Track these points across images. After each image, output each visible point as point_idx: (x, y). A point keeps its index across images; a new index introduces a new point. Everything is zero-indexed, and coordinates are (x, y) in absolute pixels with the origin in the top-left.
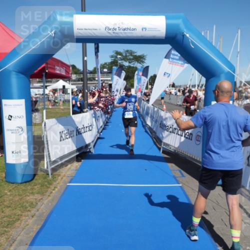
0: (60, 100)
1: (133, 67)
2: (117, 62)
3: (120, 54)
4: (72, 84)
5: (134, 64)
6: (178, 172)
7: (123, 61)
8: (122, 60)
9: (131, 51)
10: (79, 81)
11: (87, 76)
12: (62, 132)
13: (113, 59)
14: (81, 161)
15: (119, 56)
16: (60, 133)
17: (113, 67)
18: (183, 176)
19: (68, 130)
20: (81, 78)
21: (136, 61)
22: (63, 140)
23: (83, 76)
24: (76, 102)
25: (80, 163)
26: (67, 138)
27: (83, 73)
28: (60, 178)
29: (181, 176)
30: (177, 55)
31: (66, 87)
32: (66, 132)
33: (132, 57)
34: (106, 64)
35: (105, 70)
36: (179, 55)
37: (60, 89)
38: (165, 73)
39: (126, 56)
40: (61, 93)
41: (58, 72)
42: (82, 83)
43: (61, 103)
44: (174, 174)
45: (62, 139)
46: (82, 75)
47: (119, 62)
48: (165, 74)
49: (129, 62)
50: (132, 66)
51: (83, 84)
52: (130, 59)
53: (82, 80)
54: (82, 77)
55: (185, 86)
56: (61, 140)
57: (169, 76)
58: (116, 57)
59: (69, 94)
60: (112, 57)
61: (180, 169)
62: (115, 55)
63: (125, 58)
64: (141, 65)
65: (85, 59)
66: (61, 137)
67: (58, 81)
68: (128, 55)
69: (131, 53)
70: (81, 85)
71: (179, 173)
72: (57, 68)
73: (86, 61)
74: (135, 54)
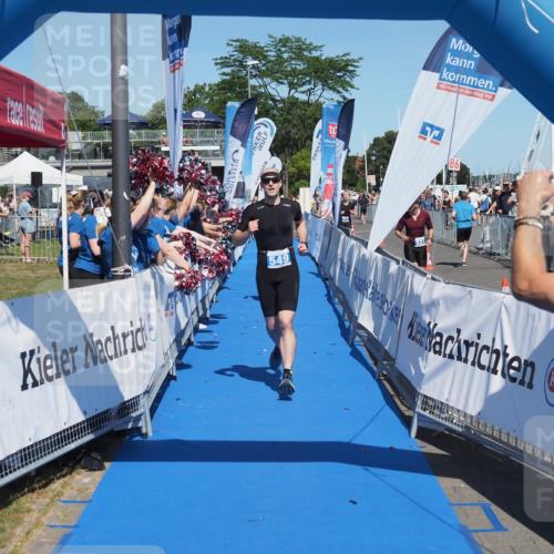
0: (23, 230)
1: (307, 103)
2: (245, 85)
3: (256, 51)
4: (70, 169)
5: (309, 92)
6: (478, 510)
7: (267, 80)
8: (261, 74)
9: (298, 40)
10: (95, 155)
11: (127, 136)
12: (32, 352)
13: (228, 70)
14: (101, 468)
15: (251, 62)
16: (23, 355)
17: (229, 104)
18: (498, 526)
19: (54, 345)
20: (105, 146)
21: (319, 78)
22: (35, 384)
23: (114, 136)
24: (85, 238)
25: (98, 475)
26: (50, 379)
27: (110, 125)
28: (19, 531)
29: (490, 526)
30: (469, 56)
31: (45, 181)
32: (45, 352)
33: (301, 67)
34: (199, 89)
35: (199, 115)
36: (477, 55)
37: (20, 188)
38: (425, 125)
39: (280, 61)
40: (25, 203)
41: (16, 122)
42: (109, 162)
43: (26, 241)
44: (463, 521)
45: (30, 380)
46: (107, 133)
47: (253, 82)
48: (424, 132)
49: (292, 86)
50: (303, 97)
51: (113, 167)
52: (294, 73)
53: (107, 151)
54: (108, 140)
55: (506, 176)
56: (24, 387)
57: (439, 137)
58: (242, 65)
59: (58, 206)
60: (224, 62)
61: (486, 501)
62: (238, 56)
63: (275, 71)
64: (337, 97)
65: (123, 70)
66: (27, 371)
67: (16, 155)
68: (285, 56)
69: (299, 48)
70: (105, 173)
71: (484, 517)
72: (16, 106)
73: (125, 81)
74: (315, 54)
